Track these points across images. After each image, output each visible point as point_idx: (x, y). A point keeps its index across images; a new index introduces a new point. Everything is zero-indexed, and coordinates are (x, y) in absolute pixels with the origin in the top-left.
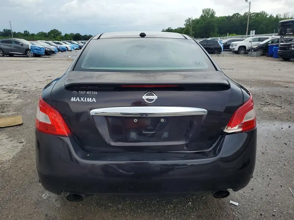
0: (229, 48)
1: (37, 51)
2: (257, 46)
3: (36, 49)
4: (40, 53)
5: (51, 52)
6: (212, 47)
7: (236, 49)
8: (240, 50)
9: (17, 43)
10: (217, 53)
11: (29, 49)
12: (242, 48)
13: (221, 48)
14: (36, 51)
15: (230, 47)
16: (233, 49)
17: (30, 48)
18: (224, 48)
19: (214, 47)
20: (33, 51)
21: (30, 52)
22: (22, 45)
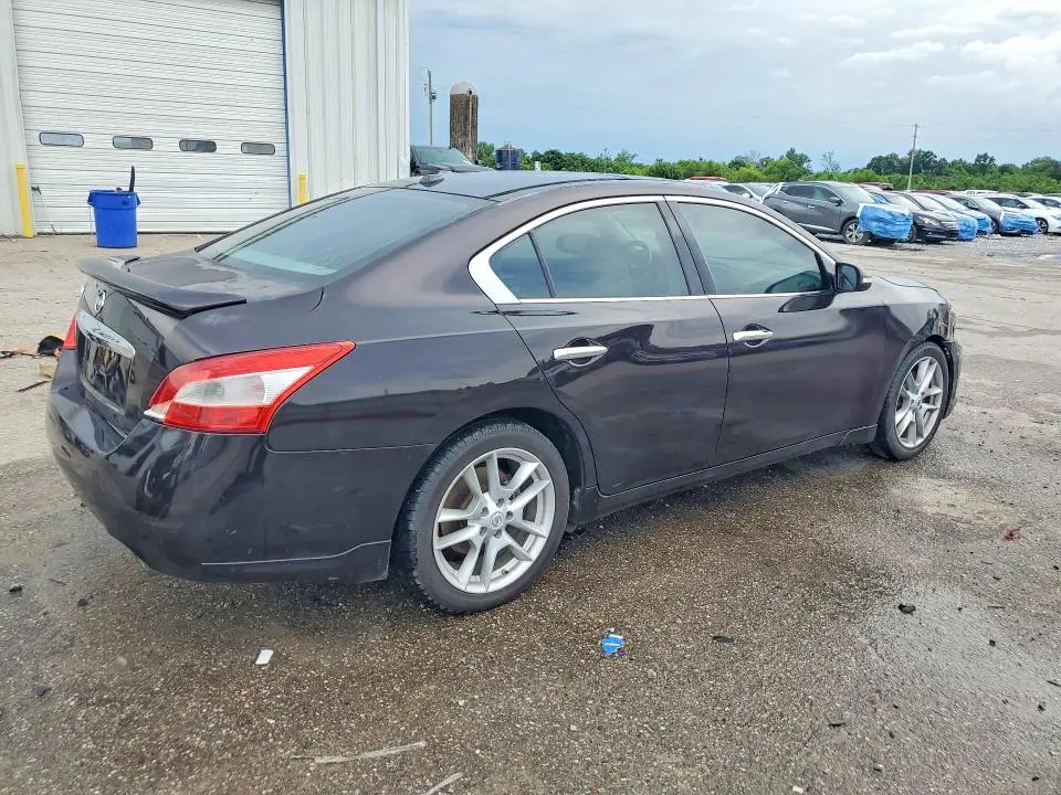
1: (882, 224)
3: (879, 220)
4: (887, 232)
5: (943, 234)
9: (828, 194)
11: (855, 217)
14: (875, 224)
17: (858, 215)
20: (865, 225)
21: (856, 226)
22: (840, 203)
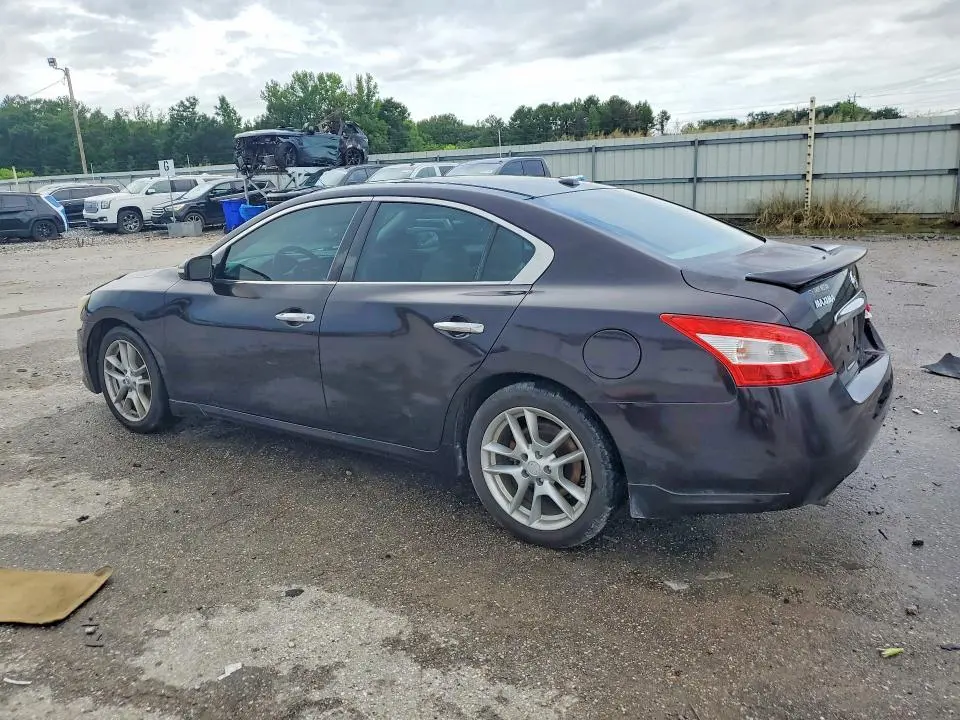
0: (82, 217)
2: (183, 205)
6: (26, 219)
7: (112, 219)
8: (125, 220)
10: (49, 237)
12: (130, 212)
13: (57, 219)
15: (84, 212)
16: (101, 219)
18: (69, 218)
19: (33, 214)
